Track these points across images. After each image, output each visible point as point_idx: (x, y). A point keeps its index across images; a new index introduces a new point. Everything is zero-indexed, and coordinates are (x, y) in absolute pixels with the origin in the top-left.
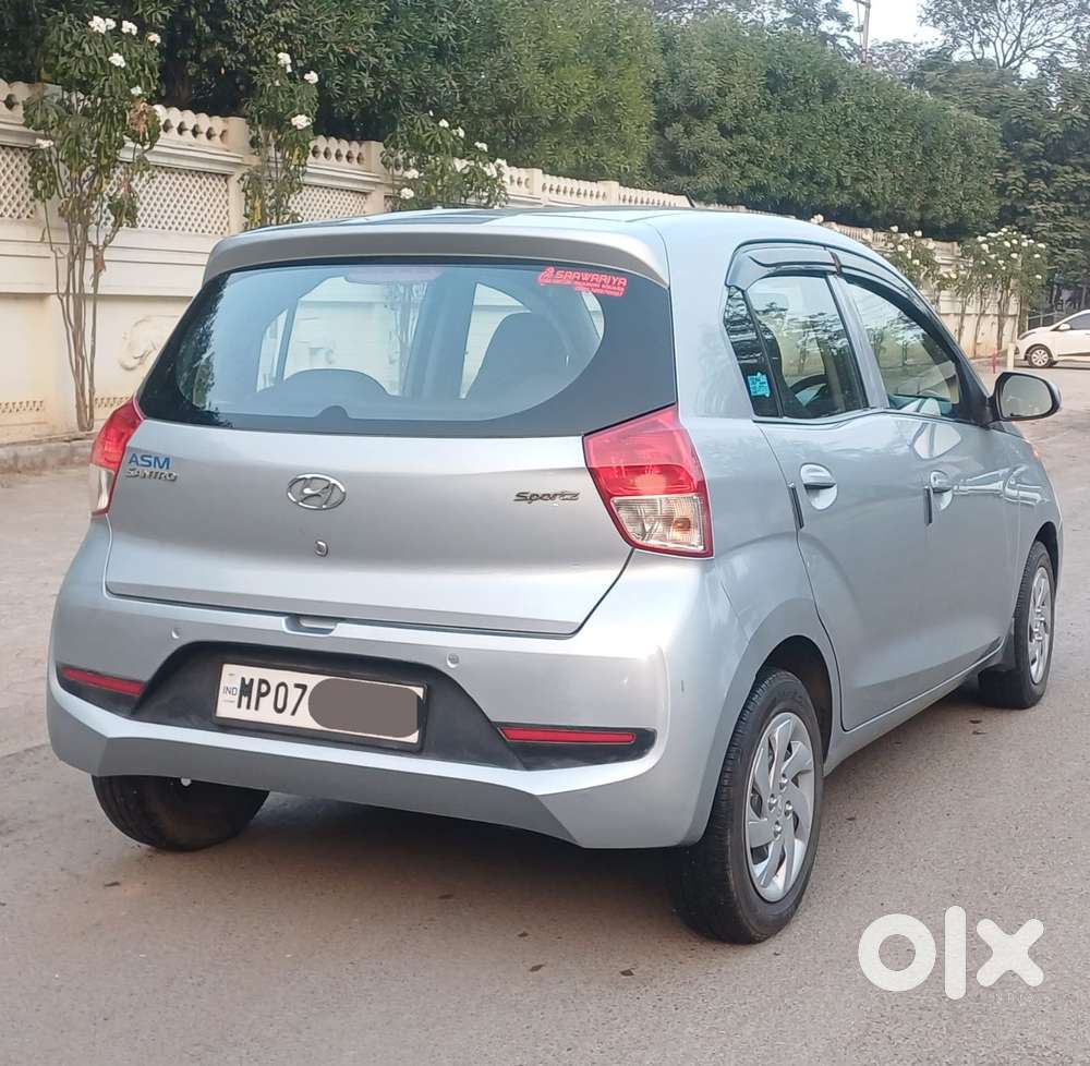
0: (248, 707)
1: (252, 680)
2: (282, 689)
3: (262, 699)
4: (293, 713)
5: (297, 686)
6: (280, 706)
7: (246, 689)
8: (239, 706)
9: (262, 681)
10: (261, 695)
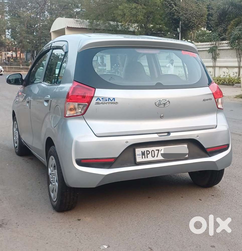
0: (145, 158)
1: (144, 151)
2: (153, 152)
3: (148, 155)
4: (157, 157)
5: (156, 150)
6: (153, 156)
7: (143, 154)
8: (142, 158)
9: (147, 151)
10: (147, 154)
